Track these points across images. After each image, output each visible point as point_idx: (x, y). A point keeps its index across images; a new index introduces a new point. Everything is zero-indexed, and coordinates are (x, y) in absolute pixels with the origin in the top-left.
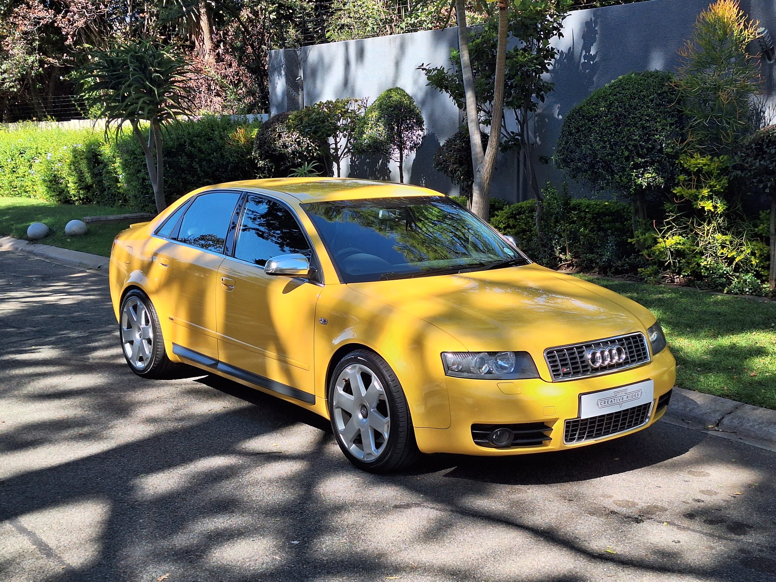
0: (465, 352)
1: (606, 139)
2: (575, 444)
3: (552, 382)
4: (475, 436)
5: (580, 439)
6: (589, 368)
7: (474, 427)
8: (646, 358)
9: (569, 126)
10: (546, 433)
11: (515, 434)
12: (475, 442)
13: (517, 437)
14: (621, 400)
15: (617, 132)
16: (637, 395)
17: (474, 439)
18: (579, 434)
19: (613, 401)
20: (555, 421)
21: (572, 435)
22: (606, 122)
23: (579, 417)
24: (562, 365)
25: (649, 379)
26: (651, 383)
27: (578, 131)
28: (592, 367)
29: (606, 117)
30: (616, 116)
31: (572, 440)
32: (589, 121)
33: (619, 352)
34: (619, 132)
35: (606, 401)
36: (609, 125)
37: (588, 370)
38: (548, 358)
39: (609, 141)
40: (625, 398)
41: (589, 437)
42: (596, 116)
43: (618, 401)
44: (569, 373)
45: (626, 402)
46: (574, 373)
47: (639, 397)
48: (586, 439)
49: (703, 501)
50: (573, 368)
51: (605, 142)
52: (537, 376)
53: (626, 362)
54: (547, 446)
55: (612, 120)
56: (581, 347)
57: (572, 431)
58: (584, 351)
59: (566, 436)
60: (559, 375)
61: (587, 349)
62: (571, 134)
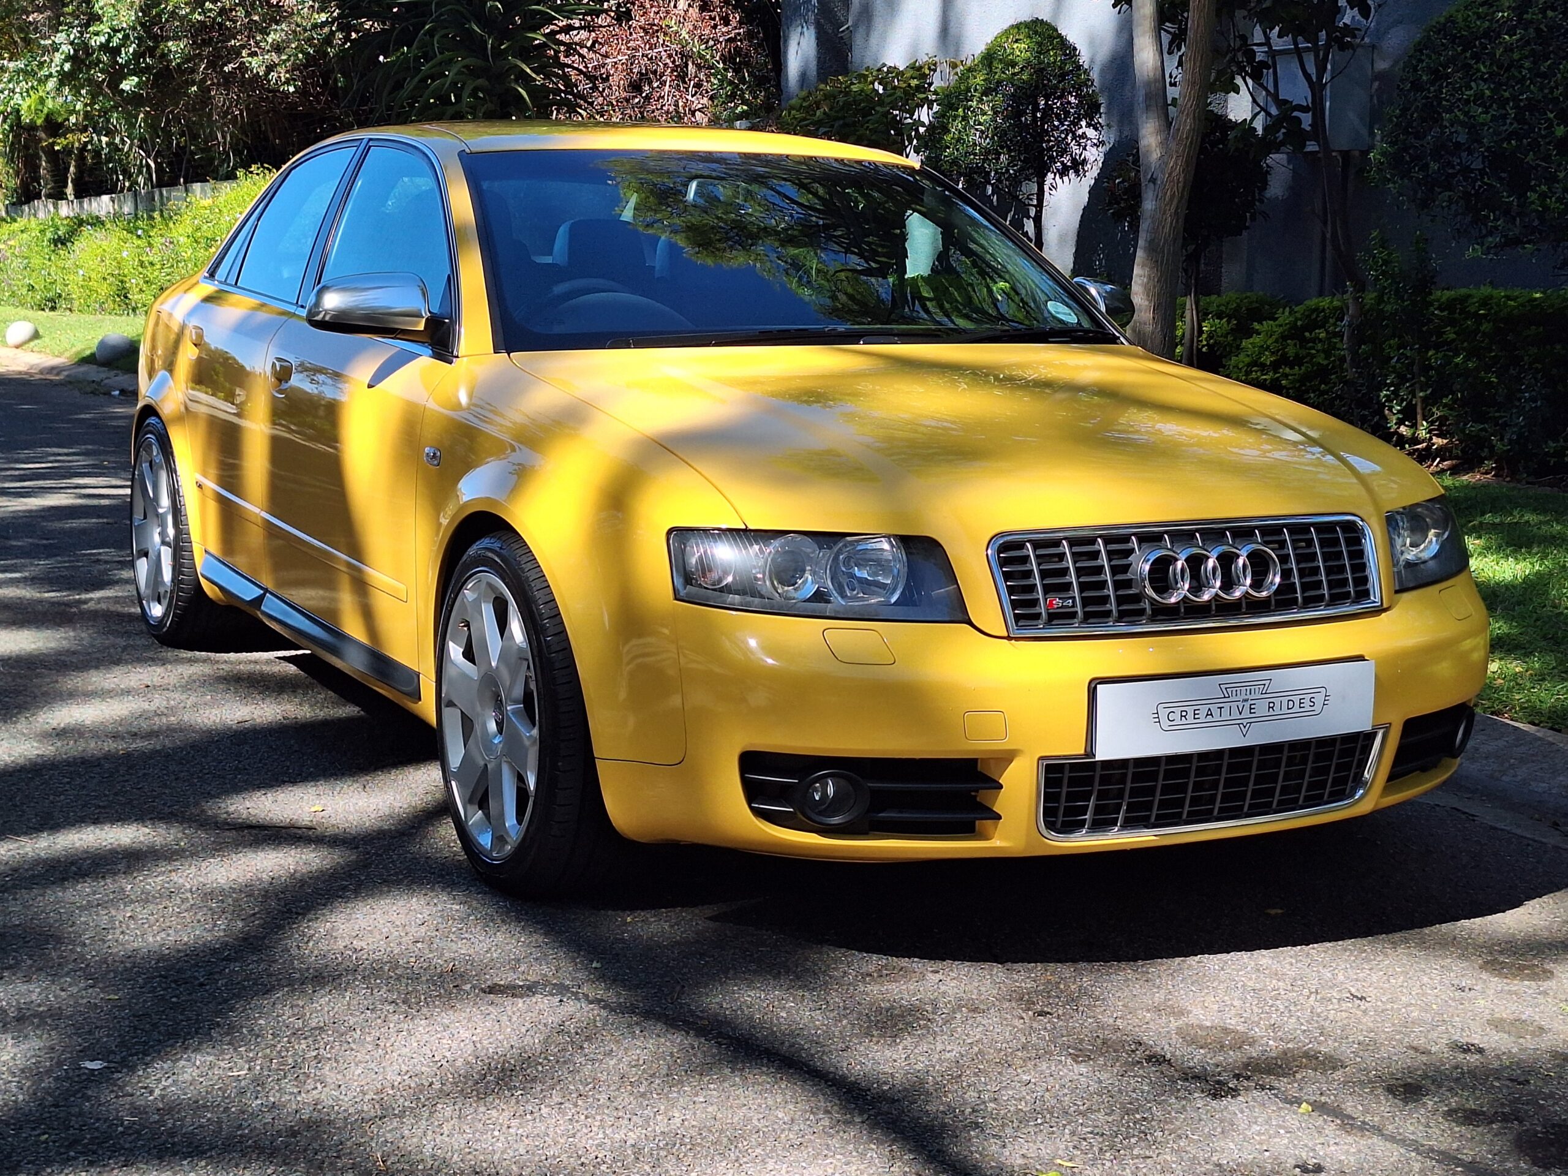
0: (738, 530)
1: (1507, 94)
2: (1083, 842)
3: (1009, 638)
4: (753, 792)
5: (1101, 825)
6: (1146, 605)
7: (750, 762)
8: (1363, 595)
9: (1415, 70)
10: (983, 796)
11: (874, 792)
12: (752, 809)
13: (879, 800)
14: (1246, 713)
15: (1538, 75)
16: (1307, 703)
17: (749, 803)
18: (1098, 810)
19: (1216, 712)
20: (1007, 758)
21: (1069, 811)
22: (1509, 49)
23: (1089, 752)
24: (1047, 589)
25: (1360, 658)
26: (1365, 673)
27: (1438, 76)
28: (1153, 602)
29: (1510, 36)
30: (1538, 30)
31: (1069, 827)
32: (1464, 51)
33: (1259, 565)
34: (1544, 76)
35: (1190, 710)
36: (1516, 56)
37: (1142, 612)
38: (1003, 563)
39: (1515, 98)
40: (1261, 708)
41: (1131, 823)
42: (1486, 34)
43: (1235, 714)
44: (1073, 615)
45: (1262, 720)
46: (1088, 617)
47: (1317, 708)
48: (1124, 827)
49: (1481, 1051)
50: (1085, 602)
51: (1503, 103)
52: (960, 617)
53: (1284, 600)
54: (986, 838)
55: (1528, 43)
56: (1126, 539)
57: (1070, 797)
58: (1132, 551)
59: (1050, 814)
60: (1037, 616)
61: (1144, 545)
62: (1417, 86)
